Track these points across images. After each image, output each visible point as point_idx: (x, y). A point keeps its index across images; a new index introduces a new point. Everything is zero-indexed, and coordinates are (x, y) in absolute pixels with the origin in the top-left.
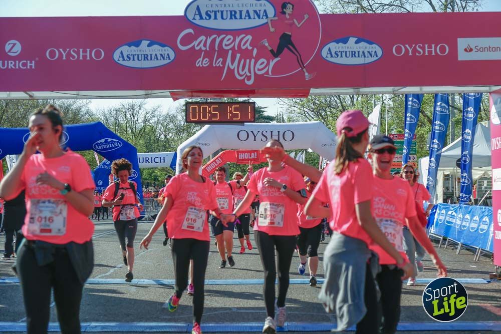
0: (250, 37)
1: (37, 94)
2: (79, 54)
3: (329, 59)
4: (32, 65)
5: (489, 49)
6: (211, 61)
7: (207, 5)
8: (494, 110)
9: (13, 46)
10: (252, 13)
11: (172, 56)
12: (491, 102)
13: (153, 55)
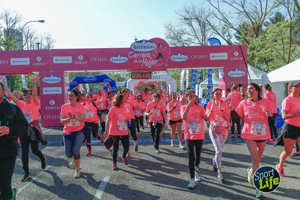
1: (88, 71)
2: (100, 59)
3: (173, 60)
5: (219, 56)
6: (138, 61)
7: (137, 45)
8: (220, 74)
9: (81, 58)
10: (150, 47)
11: (127, 60)
12: (219, 71)
13: (121, 59)
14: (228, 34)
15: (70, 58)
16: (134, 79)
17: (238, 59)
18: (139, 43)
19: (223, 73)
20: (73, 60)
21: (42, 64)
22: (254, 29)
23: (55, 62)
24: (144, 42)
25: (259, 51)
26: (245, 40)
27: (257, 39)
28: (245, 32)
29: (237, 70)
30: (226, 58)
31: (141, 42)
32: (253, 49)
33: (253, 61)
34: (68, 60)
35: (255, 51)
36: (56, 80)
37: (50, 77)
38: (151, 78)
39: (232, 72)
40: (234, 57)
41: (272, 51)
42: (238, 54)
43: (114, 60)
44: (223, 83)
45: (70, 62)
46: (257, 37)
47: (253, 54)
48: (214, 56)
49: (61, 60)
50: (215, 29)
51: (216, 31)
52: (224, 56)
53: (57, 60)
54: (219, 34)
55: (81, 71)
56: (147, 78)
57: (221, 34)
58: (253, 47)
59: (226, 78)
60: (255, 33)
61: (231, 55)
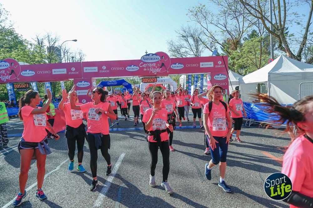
0: (155, 64)
1: (110, 77)
2: (118, 69)
3: (172, 68)
4: (108, 71)
5: (207, 65)
6: (147, 69)
7: (145, 57)
8: (208, 78)
9: (104, 67)
10: (155, 59)
11: (139, 69)
12: (207, 76)
13: (134, 68)
14: (215, 47)
15: (96, 68)
16: (144, 82)
17: (221, 66)
18: (147, 56)
19: (210, 77)
20: (99, 70)
21: (76, 73)
22: (234, 43)
23: (85, 71)
24: (151, 55)
25: (238, 60)
26: (228, 52)
27: (236, 51)
28: (227, 46)
29: (220, 75)
30: (212, 66)
31: (149, 55)
32: (233, 58)
33: (233, 68)
34: (95, 69)
35: (235, 60)
36: (86, 84)
37: (82, 82)
38: (156, 82)
39: (216, 76)
40: (219, 65)
41: (248, 60)
42: (221, 63)
43: (129, 69)
44: (210, 85)
45: (97, 71)
46: (236, 49)
47: (234, 62)
48: (203, 65)
49: (90, 70)
50: (205, 44)
51: (206, 46)
52: (211, 64)
53: (87, 70)
54: (208, 48)
55: (105, 78)
56: (154, 82)
57: (209, 47)
58: (234, 56)
59: (212, 81)
60: (235, 46)
61: (216, 64)
